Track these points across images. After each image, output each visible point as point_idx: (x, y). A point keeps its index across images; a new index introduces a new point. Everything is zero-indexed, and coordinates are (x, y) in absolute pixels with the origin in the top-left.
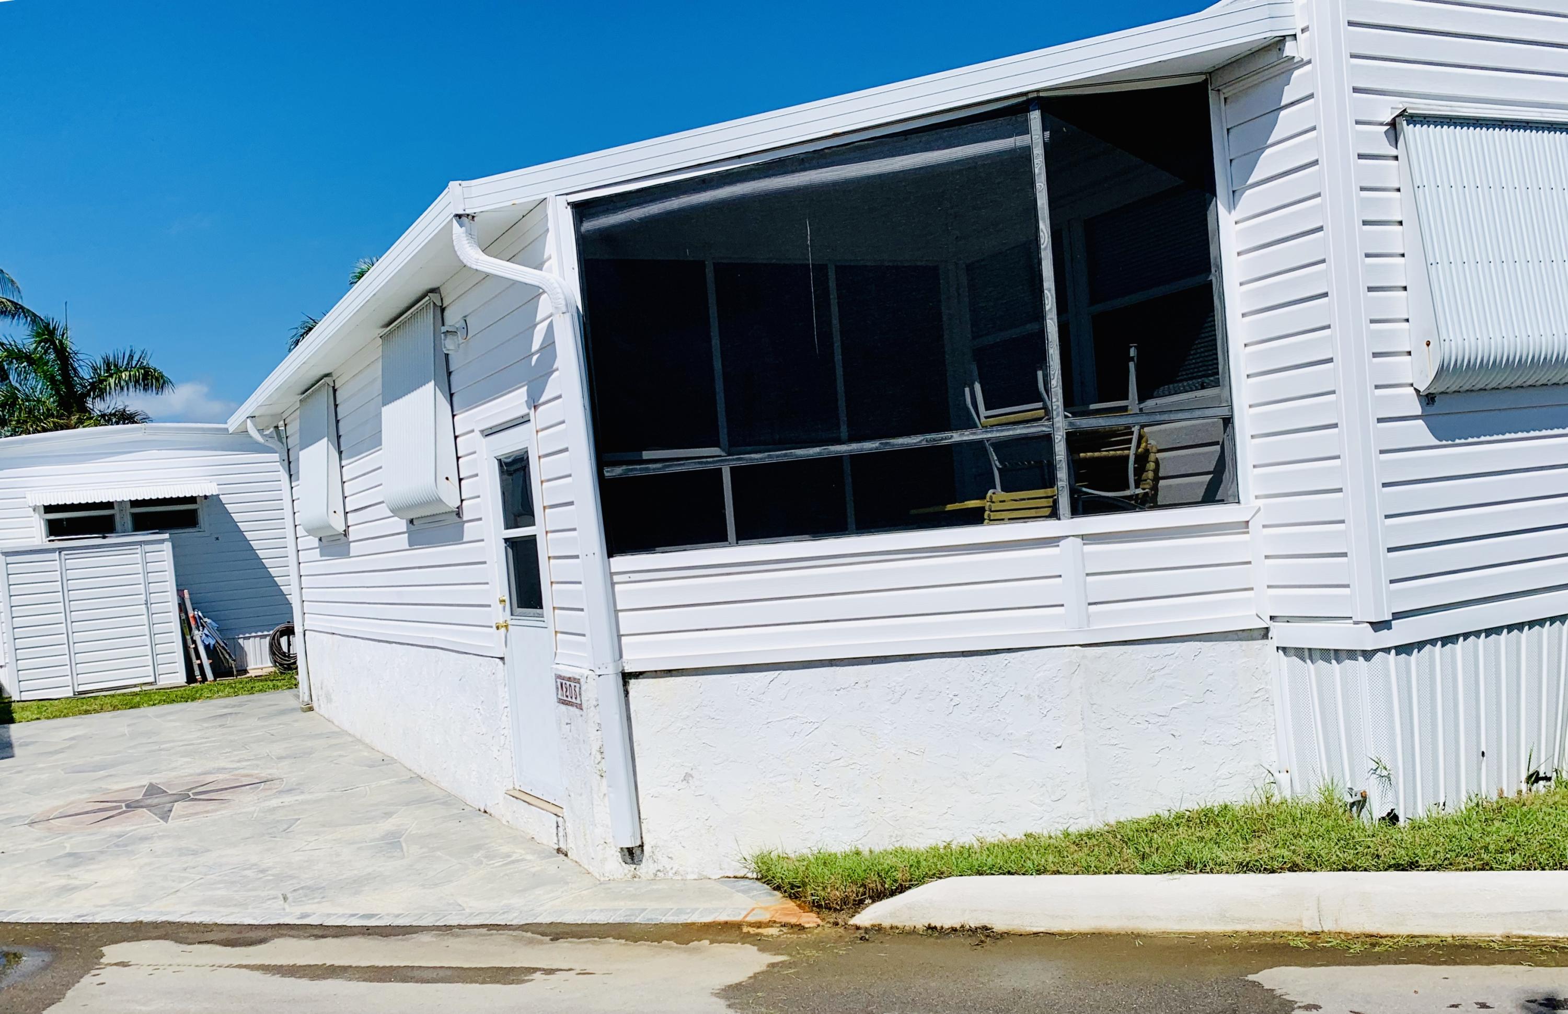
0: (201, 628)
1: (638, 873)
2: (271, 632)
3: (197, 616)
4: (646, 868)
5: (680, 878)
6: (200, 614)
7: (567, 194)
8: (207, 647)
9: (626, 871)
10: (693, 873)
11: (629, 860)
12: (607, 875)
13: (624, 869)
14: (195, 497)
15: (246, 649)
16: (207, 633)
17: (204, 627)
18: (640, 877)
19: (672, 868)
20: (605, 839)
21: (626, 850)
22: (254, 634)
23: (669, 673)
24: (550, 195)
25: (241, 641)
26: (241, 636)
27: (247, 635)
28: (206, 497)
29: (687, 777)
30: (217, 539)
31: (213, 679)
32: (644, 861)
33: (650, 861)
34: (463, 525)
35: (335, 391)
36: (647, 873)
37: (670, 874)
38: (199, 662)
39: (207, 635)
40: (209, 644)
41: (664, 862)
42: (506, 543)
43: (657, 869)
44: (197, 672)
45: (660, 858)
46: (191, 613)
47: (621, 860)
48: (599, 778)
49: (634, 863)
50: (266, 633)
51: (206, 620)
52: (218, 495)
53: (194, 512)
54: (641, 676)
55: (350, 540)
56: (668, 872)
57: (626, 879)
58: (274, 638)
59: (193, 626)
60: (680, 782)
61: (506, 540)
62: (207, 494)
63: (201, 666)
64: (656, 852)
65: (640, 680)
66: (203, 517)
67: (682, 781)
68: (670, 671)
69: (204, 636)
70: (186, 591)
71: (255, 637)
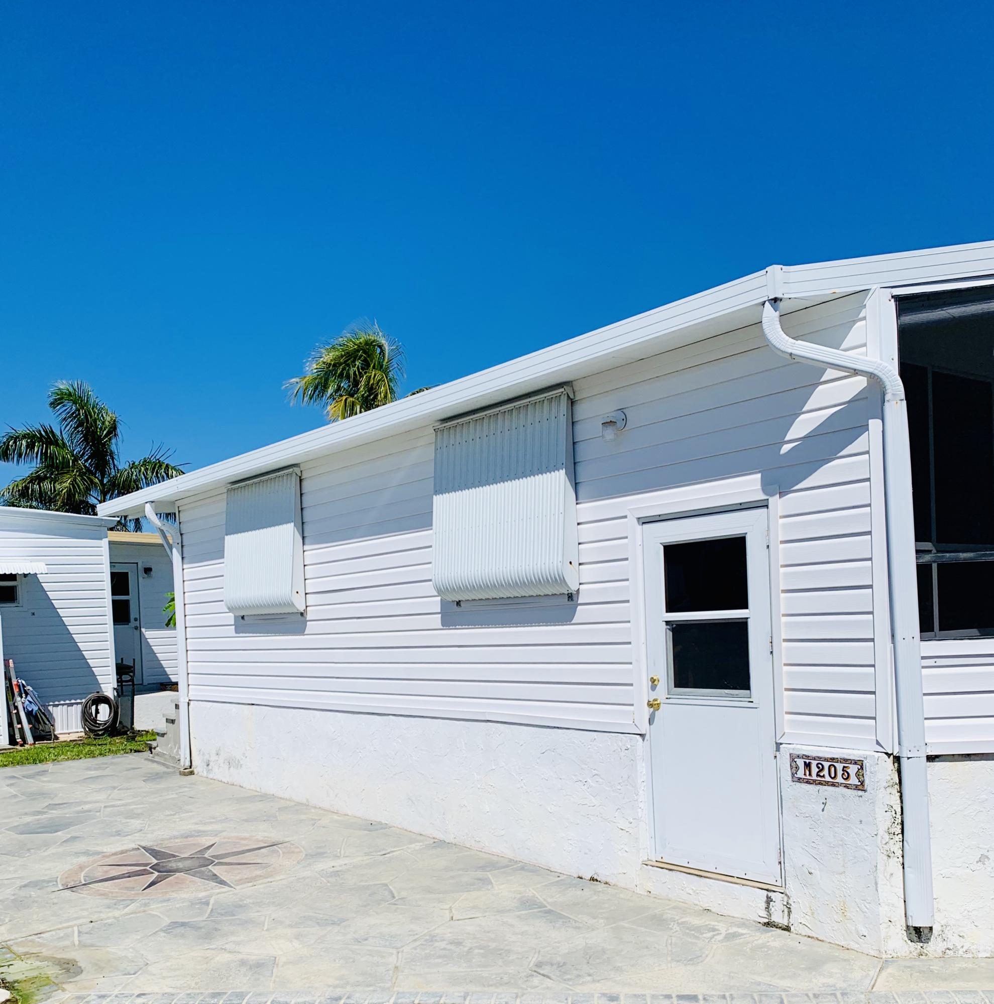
0: (24, 695)
1: (925, 951)
2: (84, 701)
3: (21, 684)
4: (934, 946)
5: (970, 955)
6: (24, 682)
7: (892, 287)
8: (29, 714)
9: (912, 949)
10: (985, 951)
11: (915, 939)
12: (890, 952)
13: (910, 947)
14: (15, 575)
15: (54, 715)
16: (31, 700)
17: (27, 694)
18: (927, 955)
19: (962, 947)
20: (890, 917)
21: (912, 929)
22: (62, 702)
23: (968, 757)
24: (874, 287)
25: (50, 708)
26: (51, 703)
27: (57, 703)
28: (25, 575)
29: (983, 859)
30: (33, 614)
31: (33, 742)
32: (932, 939)
33: (939, 939)
34: (577, 607)
35: (301, 480)
36: (935, 951)
37: (961, 952)
38: (19, 726)
39: (30, 702)
40: (32, 710)
41: (954, 940)
42: (667, 625)
43: (946, 947)
44: (17, 736)
45: (950, 936)
46: (14, 682)
47: (906, 939)
48: (886, 858)
49: (919, 942)
50: (79, 701)
51: (29, 687)
52: (36, 574)
53: (13, 589)
54: (937, 759)
55: (307, 619)
56: (958, 950)
57: (911, 956)
58: (86, 707)
59: (16, 693)
60: (975, 863)
61: (667, 623)
62: (26, 573)
63: (22, 730)
64: (946, 931)
65: (935, 763)
66: (21, 593)
67: (977, 862)
68: (968, 755)
69: (27, 703)
70: (11, 661)
71: (63, 705)
